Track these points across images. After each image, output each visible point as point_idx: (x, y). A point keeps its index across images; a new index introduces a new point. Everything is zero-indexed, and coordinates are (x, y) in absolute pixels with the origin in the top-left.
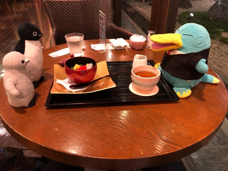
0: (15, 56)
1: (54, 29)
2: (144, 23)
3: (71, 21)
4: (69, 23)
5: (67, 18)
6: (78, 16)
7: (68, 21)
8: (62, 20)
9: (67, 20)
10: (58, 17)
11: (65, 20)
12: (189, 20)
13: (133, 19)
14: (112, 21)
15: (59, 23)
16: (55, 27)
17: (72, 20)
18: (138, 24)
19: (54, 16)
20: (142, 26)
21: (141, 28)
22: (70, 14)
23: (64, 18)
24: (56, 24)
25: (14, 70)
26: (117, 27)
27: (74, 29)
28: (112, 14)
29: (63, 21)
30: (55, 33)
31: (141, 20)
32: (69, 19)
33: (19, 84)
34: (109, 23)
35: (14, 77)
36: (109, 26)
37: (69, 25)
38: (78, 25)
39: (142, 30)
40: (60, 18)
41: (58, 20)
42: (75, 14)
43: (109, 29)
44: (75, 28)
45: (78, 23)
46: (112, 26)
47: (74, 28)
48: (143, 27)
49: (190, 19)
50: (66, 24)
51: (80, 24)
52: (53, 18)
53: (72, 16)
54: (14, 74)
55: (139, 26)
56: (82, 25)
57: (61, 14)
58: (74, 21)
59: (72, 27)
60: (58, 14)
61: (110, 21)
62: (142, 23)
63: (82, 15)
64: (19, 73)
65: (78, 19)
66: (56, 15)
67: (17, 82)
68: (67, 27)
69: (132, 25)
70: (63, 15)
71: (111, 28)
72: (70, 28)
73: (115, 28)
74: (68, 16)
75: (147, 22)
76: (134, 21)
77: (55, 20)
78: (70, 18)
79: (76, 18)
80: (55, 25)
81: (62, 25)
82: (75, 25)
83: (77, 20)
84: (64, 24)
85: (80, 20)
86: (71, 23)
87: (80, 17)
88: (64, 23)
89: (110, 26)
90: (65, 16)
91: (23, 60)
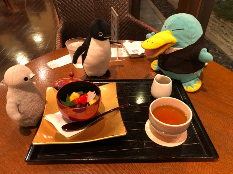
0: (16, 73)
1: (61, 22)
2: (166, 7)
3: (81, 12)
4: (79, 13)
5: (77, 8)
6: (90, 5)
7: (77, 12)
8: (71, 10)
9: (77, 10)
10: (67, 7)
11: (75, 10)
12: (218, 4)
13: (155, 2)
14: (129, 11)
15: (68, 15)
16: (63, 19)
17: (83, 10)
18: (159, 8)
19: (61, 6)
20: (164, 10)
21: (162, 13)
22: (80, 4)
23: (73, 8)
24: (64, 15)
25: (16, 89)
26: (135, 19)
27: (84, 21)
28: (129, 4)
29: (72, 12)
30: (62, 26)
31: (162, 3)
32: (78, 10)
33: (22, 104)
34: (126, 14)
35: (16, 97)
36: (125, 17)
37: (79, 17)
38: (90, 16)
39: (163, 15)
40: (68, 8)
41: (66, 10)
42: (86, 3)
43: (126, 21)
44: (86, 19)
45: (89, 14)
46: (129, 18)
47: (84, 19)
48: (165, 12)
49: (220, 4)
50: (75, 15)
51: (91, 15)
52: (61, 9)
53: (82, 6)
54: (16, 93)
55: (160, 10)
56: (94, 16)
57: (70, 3)
58: (85, 11)
59: (82, 18)
60: (66, 3)
61: (126, 11)
62: (164, 7)
63: (94, 5)
64: (23, 92)
65: (89, 8)
66: (64, 5)
67: (19, 103)
68: (77, 18)
69: (153, 9)
70: (72, 4)
71: (127, 20)
72: (80, 19)
73: (133, 20)
74: (78, 6)
75: (169, 6)
76: (155, 5)
77: (62, 10)
78: (81, 8)
79: (87, 8)
80: (63, 17)
81: (70, 17)
82: (86, 16)
83: (88, 11)
84: (73, 16)
85: (92, 10)
86: (82, 14)
87: (91, 6)
88: (73, 14)
89: (127, 17)
90: (74, 6)
91: (26, 77)
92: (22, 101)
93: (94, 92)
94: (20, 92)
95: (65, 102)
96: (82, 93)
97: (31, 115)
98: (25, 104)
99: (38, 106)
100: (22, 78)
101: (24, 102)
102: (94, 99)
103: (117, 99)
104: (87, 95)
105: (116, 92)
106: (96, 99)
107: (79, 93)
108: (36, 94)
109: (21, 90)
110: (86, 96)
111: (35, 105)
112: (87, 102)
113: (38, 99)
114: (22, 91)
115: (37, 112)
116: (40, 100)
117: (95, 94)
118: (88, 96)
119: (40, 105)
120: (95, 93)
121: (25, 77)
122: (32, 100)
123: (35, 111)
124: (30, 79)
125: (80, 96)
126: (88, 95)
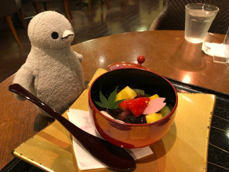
67: (37, 74)
91: (56, 31)
92: (42, 72)
93: (164, 99)
94: (42, 55)
95: (107, 99)
96: (142, 92)
97: (51, 99)
98: (45, 78)
99: (67, 89)
100: (48, 32)
101: (44, 75)
102: (158, 112)
103: (208, 131)
104: (149, 100)
105: (210, 116)
106: (163, 115)
107: (136, 92)
108: (68, 69)
109: (44, 53)
110: (146, 102)
111: (61, 85)
112: (145, 113)
113: (70, 78)
114: (45, 55)
115: (63, 98)
116: (74, 81)
117: (165, 104)
118: (149, 103)
119: (70, 89)
120: (164, 102)
121: (54, 31)
122: (59, 76)
123: (59, 95)
124: (62, 38)
125: (135, 98)
126: (151, 101)
